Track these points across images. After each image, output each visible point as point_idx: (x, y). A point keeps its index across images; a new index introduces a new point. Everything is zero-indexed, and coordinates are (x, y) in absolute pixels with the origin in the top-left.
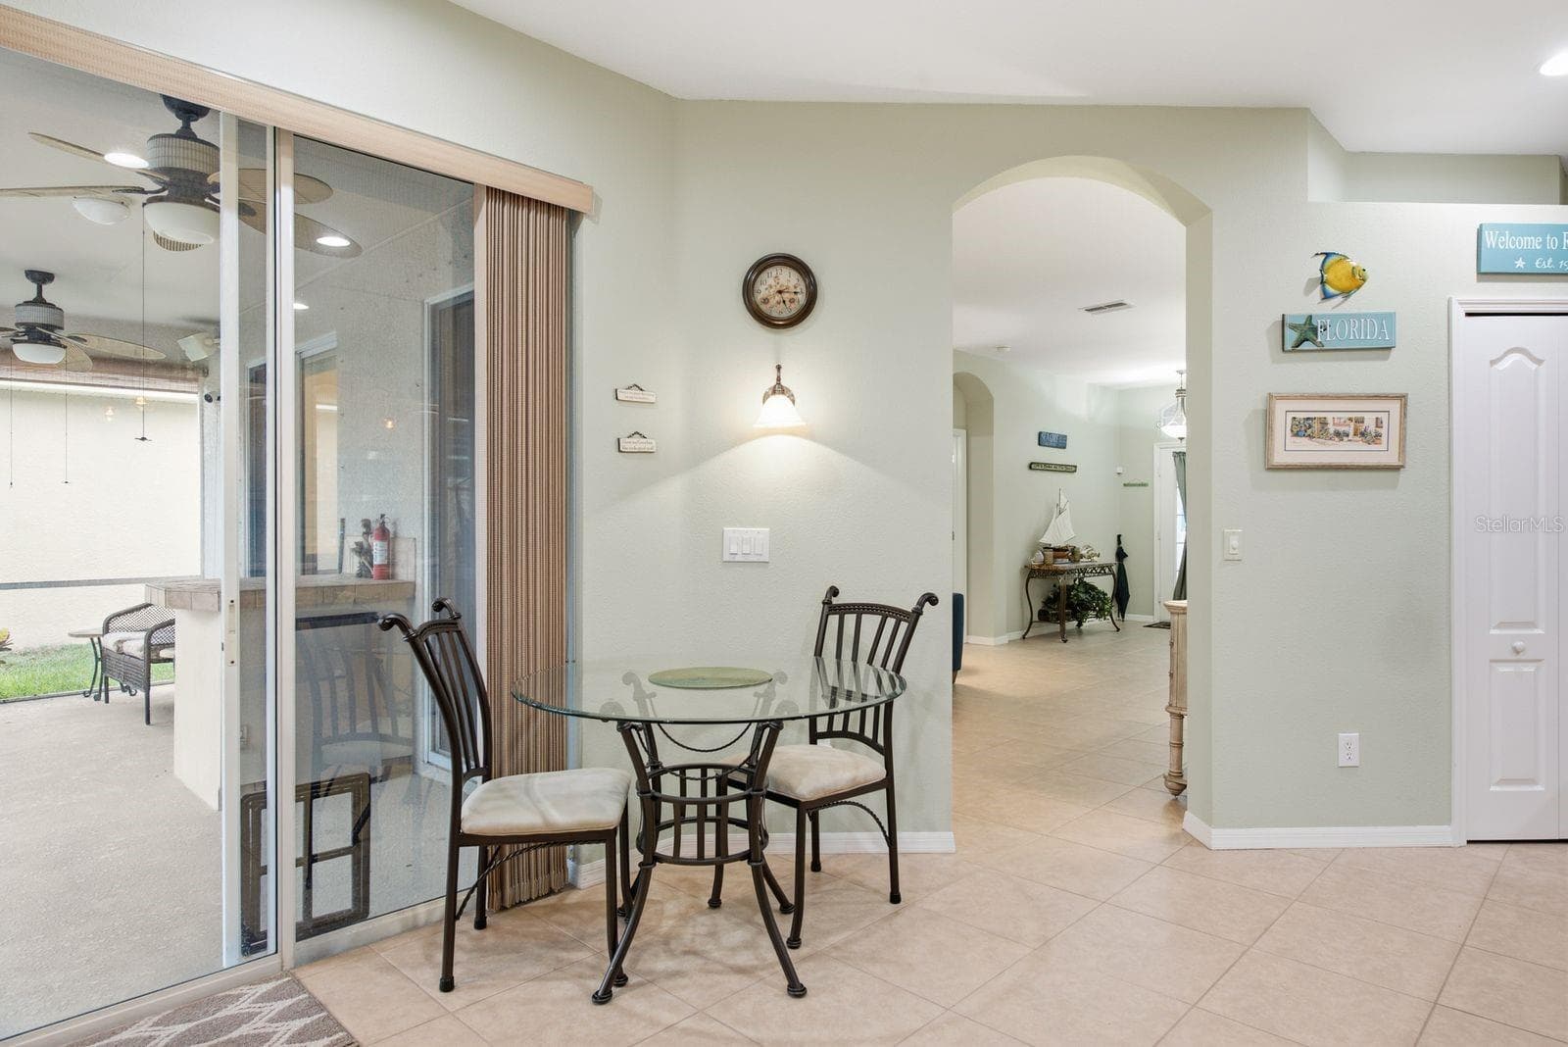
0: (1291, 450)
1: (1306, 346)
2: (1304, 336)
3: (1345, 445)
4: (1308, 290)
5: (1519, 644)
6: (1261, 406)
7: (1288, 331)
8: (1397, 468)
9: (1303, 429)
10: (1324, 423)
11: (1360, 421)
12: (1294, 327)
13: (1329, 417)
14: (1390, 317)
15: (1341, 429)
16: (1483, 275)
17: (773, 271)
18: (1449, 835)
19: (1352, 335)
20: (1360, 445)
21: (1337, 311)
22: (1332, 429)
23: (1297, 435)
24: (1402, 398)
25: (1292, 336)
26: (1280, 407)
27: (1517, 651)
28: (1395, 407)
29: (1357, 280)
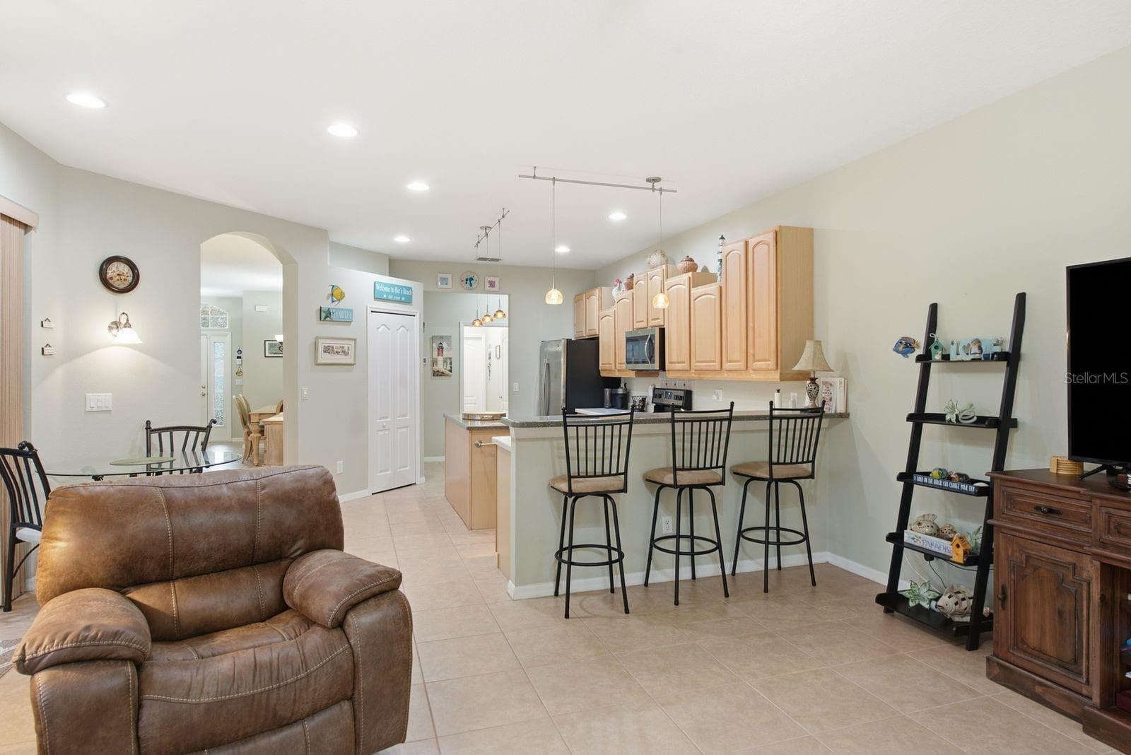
0: (324, 358)
1: (328, 319)
2: (325, 315)
3: (339, 356)
4: (327, 299)
5: (385, 424)
6: (313, 341)
7: (322, 313)
8: (353, 365)
9: (327, 350)
10: (333, 348)
11: (343, 347)
12: (324, 312)
13: (335, 346)
14: (351, 311)
15: (338, 350)
16: (376, 299)
17: (116, 264)
18: (366, 493)
19: (342, 316)
20: (344, 357)
21: (337, 307)
22: (335, 350)
23: (325, 352)
24: (355, 340)
25: (323, 315)
26: (320, 341)
27: (384, 427)
28: (353, 343)
29: (342, 296)
